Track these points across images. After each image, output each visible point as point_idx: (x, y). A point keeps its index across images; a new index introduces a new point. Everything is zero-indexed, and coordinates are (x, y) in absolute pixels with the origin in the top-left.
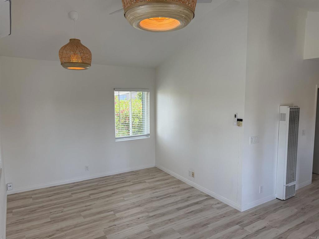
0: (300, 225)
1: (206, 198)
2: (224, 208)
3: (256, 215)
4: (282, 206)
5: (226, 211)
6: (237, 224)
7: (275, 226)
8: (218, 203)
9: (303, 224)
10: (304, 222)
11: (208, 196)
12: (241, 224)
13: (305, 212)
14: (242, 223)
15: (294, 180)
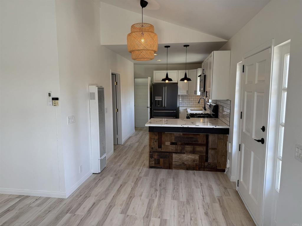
0: (120, 189)
1: (19, 199)
2: (45, 202)
3: (81, 196)
4: (100, 179)
5: (50, 204)
6: (67, 213)
7: (102, 198)
8: (36, 200)
9: (121, 187)
10: (121, 185)
11: (20, 196)
12: (71, 211)
13: (119, 177)
14: (70, 209)
15: (105, 153)
